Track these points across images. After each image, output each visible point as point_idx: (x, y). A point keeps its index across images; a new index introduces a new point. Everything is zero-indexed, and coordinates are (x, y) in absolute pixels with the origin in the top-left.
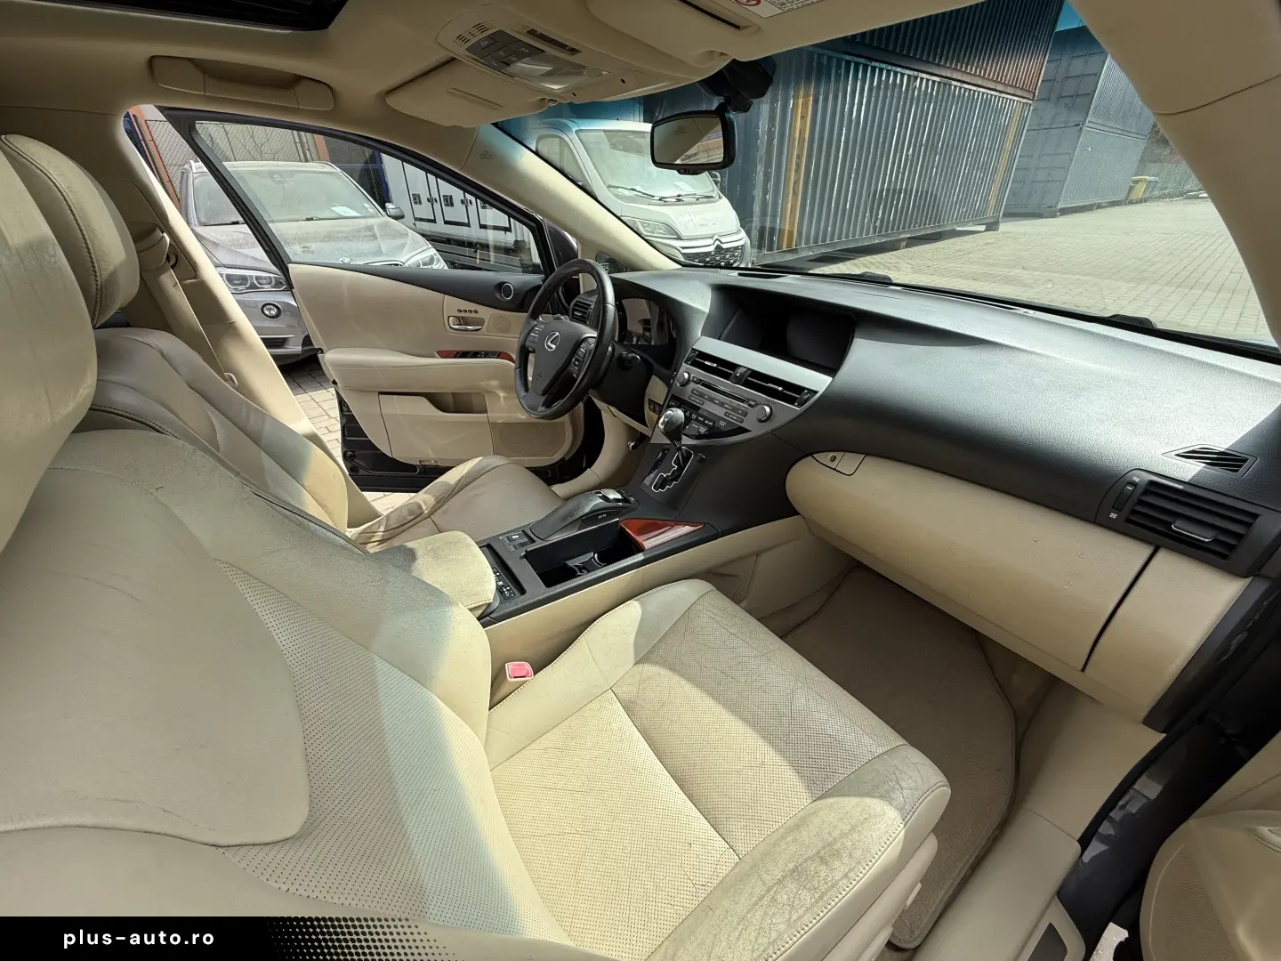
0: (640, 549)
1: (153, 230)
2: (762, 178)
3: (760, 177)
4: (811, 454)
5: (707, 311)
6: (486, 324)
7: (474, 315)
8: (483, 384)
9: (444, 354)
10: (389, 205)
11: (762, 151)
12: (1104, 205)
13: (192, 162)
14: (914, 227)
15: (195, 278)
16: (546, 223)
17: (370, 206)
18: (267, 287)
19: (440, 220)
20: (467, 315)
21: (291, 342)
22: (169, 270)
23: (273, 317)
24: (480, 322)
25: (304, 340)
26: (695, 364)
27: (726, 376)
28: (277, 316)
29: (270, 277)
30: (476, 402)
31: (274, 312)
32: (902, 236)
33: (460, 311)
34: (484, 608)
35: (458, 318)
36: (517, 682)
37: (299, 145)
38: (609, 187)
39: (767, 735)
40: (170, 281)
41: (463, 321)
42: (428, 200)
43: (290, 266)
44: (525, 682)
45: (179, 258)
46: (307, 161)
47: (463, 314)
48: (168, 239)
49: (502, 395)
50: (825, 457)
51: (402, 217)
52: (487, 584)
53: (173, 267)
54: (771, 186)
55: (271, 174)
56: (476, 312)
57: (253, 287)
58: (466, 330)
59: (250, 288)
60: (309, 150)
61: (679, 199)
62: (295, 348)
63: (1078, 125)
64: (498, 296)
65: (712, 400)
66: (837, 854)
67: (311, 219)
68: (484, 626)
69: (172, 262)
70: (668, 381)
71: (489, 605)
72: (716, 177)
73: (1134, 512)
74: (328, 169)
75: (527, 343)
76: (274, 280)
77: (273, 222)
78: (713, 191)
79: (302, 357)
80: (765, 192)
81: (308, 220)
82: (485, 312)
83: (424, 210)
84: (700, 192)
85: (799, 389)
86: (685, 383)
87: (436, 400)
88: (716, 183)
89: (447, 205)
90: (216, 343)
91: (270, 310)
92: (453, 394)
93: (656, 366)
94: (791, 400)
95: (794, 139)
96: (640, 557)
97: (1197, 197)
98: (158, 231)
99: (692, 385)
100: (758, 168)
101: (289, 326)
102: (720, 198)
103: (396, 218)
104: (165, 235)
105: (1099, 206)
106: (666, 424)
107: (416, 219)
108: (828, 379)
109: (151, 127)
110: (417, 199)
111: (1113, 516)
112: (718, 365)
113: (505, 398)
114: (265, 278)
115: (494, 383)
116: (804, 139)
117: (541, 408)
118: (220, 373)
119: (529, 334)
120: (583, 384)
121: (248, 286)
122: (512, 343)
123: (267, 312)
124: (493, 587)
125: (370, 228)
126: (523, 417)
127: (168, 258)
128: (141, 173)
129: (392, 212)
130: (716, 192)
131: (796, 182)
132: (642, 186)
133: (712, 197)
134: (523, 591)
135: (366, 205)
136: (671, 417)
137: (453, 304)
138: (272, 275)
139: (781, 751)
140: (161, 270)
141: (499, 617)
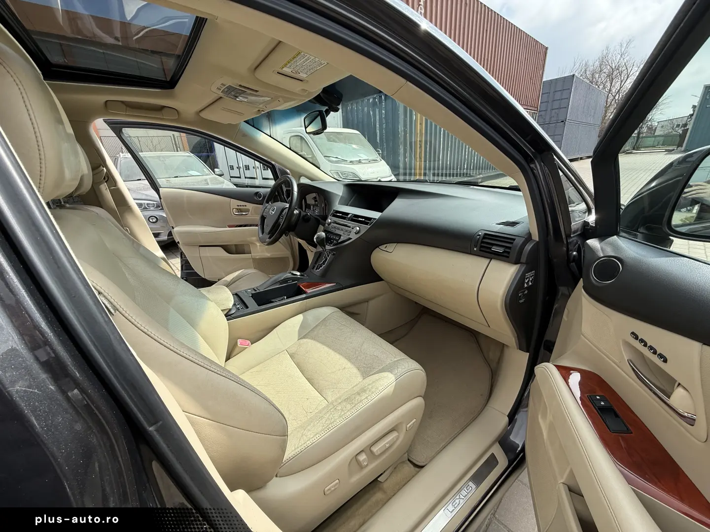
0: (305, 293)
1: (100, 166)
2: (403, 152)
3: (402, 151)
4: (378, 247)
5: (341, 195)
6: (250, 211)
7: (244, 207)
8: (248, 239)
9: (230, 226)
10: (216, 170)
11: (402, 139)
12: (584, 158)
13: (121, 153)
14: (484, 172)
15: (115, 186)
16: (277, 165)
17: (206, 170)
18: (152, 208)
19: (243, 176)
20: (242, 207)
21: (162, 234)
22: (104, 183)
23: (153, 223)
24: (248, 211)
25: (169, 233)
26: (334, 216)
27: (344, 218)
28: (156, 222)
29: (154, 204)
30: (246, 249)
31: (154, 220)
32: (478, 177)
33: (238, 206)
34: (228, 311)
35: (238, 209)
36: (243, 347)
37: (174, 145)
38: (325, 156)
39: (349, 359)
40: (104, 188)
41: (240, 210)
42: (237, 168)
43: (160, 189)
44: (247, 348)
45: (109, 178)
46: (178, 151)
47: (240, 207)
48: (105, 170)
49: (258, 244)
50: (383, 247)
51: (223, 175)
52: (229, 301)
53: (106, 182)
54: (408, 155)
55: (159, 157)
56: (246, 206)
57: (145, 208)
58: (242, 214)
59: (144, 209)
60: (179, 147)
61: (360, 162)
62: (164, 237)
63: (563, 121)
64: (255, 198)
65: (338, 229)
66: (365, 391)
67: (177, 177)
68: (228, 320)
69: (106, 180)
70: (324, 225)
71: (230, 310)
72: (379, 151)
73: (481, 247)
74: (188, 154)
75: (264, 214)
76: (155, 205)
77: (158, 179)
78: (377, 158)
79: (167, 242)
80: (405, 157)
81: (175, 177)
82: (250, 206)
83: (235, 173)
84: (371, 158)
85: (370, 219)
86: (329, 224)
87: (227, 249)
88: (379, 154)
89: (246, 169)
90: (122, 213)
91: (152, 219)
92: (235, 245)
93: (321, 220)
94: (367, 224)
95: (417, 134)
96: (304, 296)
97: (631, 153)
98: (101, 167)
99: (332, 224)
100: (400, 147)
101: (162, 227)
102: (381, 160)
103: (220, 175)
104: (104, 168)
105: (581, 159)
106: (317, 238)
107: (231, 177)
108: (380, 214)
109: (102, 140)
110: (232, 168)
111: (475, 249)
112: (342, 214)
113: (260, 246)
114: (152, 204)
115: (254, 238)
116: (422, 134)
117: (268, 240)
118: (122, 226)
119: (265, 210)
120: (283, 227)
121: (142, 208)
122: (257, 218)
123: (151, 220)
124: (232, 302)
125: (206, 180)
126: (269, 255)
127: (104, 178)
128: (97, 143)
129: (218, 173)
130: (379, 158)
131: (420, 153)
132: (341, 157)
133: (377, 160)
134: (247, 307)
135: (205, 170)
136: (319, 235)
137: (235, 203)
138: (155, 203)
139: (353, 363)
140: (101, 183)
141: (236, 316)
